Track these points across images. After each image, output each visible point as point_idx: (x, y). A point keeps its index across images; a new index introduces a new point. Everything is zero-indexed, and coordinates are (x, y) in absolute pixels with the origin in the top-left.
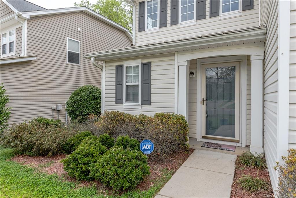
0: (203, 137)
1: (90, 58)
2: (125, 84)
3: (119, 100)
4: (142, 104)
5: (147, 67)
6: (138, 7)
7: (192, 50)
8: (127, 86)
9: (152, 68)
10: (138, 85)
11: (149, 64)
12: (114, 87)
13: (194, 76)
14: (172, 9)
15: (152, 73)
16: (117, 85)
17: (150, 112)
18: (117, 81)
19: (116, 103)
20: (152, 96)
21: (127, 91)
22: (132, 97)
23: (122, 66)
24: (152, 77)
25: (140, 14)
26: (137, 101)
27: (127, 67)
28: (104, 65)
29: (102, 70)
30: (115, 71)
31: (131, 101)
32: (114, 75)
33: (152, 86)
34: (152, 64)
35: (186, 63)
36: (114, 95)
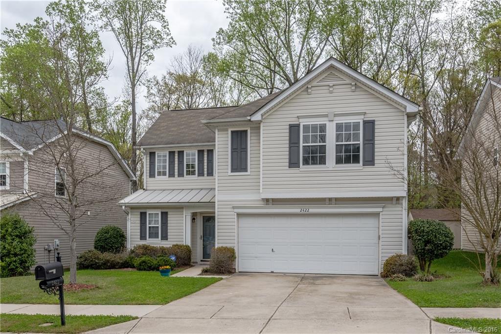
0: (201, 261)
1: (122, 206)
2: (148, 226)
3: (143, 237)
4: (161, 240)
5: (165, 215)
6: (148, 156)
7: (193, 207)
8: (150, 227)
9: (169, 216)
10: (158, 227)
11: (166, 213)
12: (139, 228)
13: (196, 220)
14: (179, 164)
15: (169, 219)
16: (141, 226)
17: (167, 244)
18: (141, 223)
19: (141, 239)
20: (169, 234)
21: (149, 230)
22: (153, 235)
23: (145, 213)
24: (169, 222)
25: (150, 162)
26: (158, 237)
27: (149, 214)
28: (129, 211)
29: (128, 214)
30: (139, 216)
31: (153, 238)
32: (139, 219)
33: (169, 228)
34: (169, 213)
35: (190, 214)
36: (139, 234)
